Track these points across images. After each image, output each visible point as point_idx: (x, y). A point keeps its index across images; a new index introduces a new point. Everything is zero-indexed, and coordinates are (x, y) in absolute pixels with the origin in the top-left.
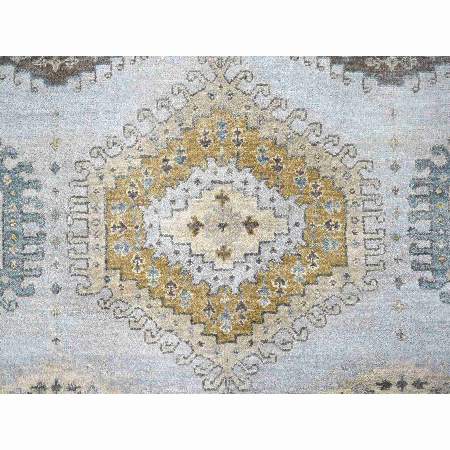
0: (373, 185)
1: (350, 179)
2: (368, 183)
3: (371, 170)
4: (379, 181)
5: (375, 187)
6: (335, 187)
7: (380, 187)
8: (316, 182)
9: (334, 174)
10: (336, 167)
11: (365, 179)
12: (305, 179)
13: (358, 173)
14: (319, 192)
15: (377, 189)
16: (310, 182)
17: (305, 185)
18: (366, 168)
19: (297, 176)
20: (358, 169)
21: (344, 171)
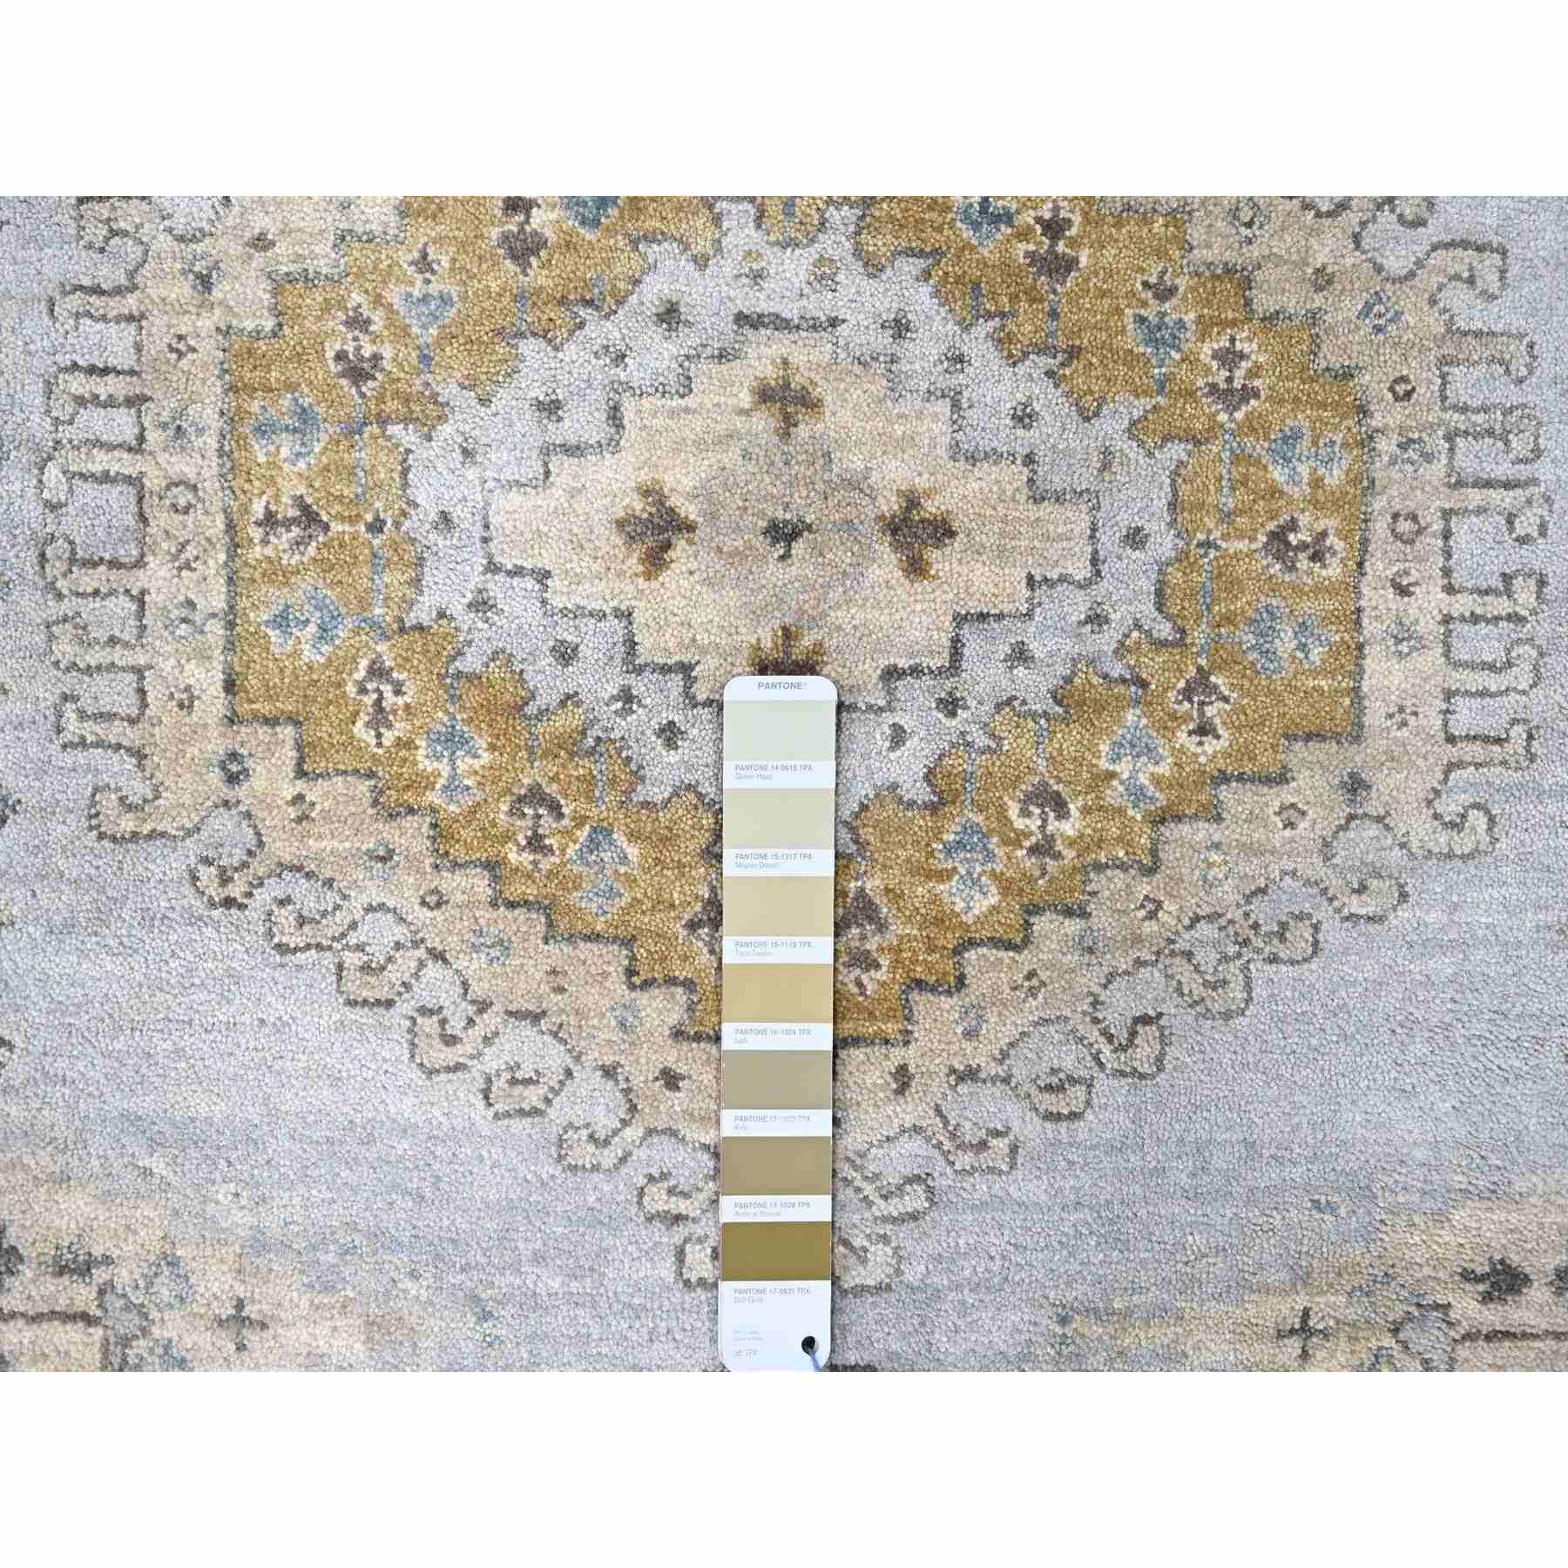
0: (1501, 362)
1: (1391, 328)
2: (1478, 351)
3: (1494, 287)
4: (1531, 346)
5: (1508, 372)
6: (1324, 365)
7: (1531, 373)
8: (1233, 340)
9: (1318, 301)
10: (1329, 270)
11: (1466, 334)
12: (1181, 320)
13: (1433, 302)
14: (1244, 386)
15: (1520, 381)
16: (1203, 336)
17: (1179, 350)
18: (1471, 281)
19: (1144, 304)
20: (1435, 280)
21: (1367, 291)
